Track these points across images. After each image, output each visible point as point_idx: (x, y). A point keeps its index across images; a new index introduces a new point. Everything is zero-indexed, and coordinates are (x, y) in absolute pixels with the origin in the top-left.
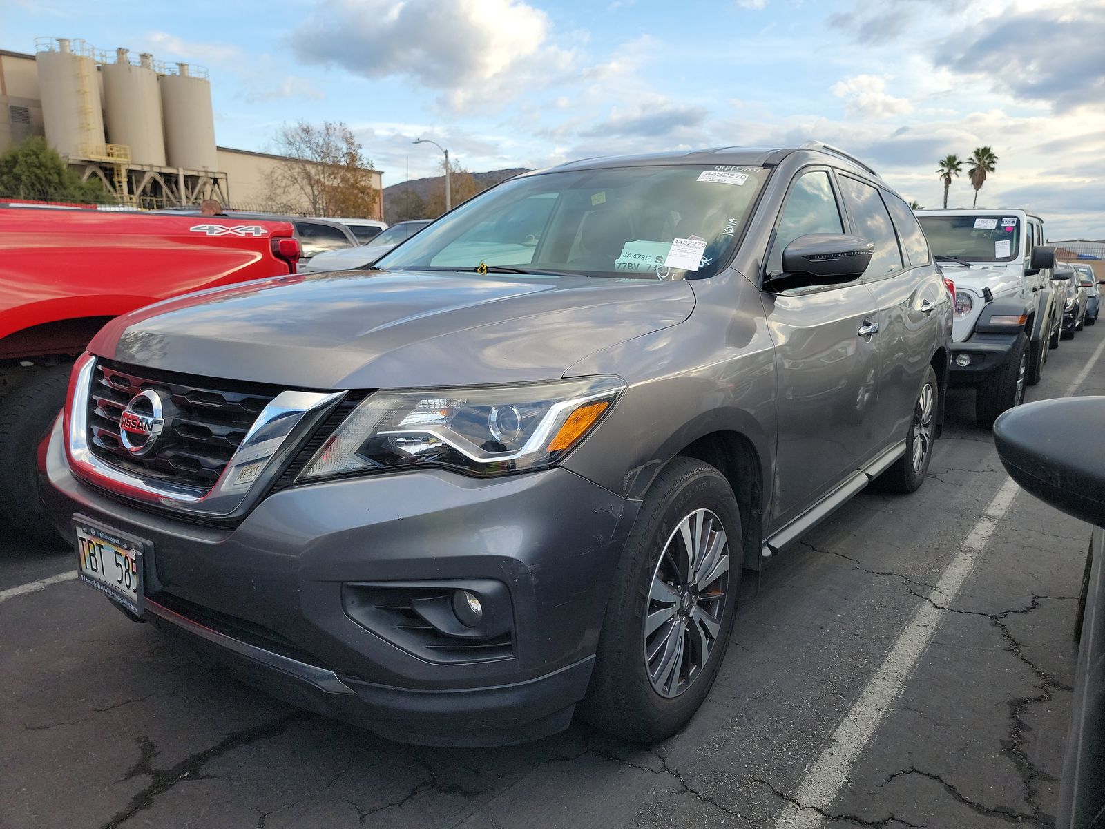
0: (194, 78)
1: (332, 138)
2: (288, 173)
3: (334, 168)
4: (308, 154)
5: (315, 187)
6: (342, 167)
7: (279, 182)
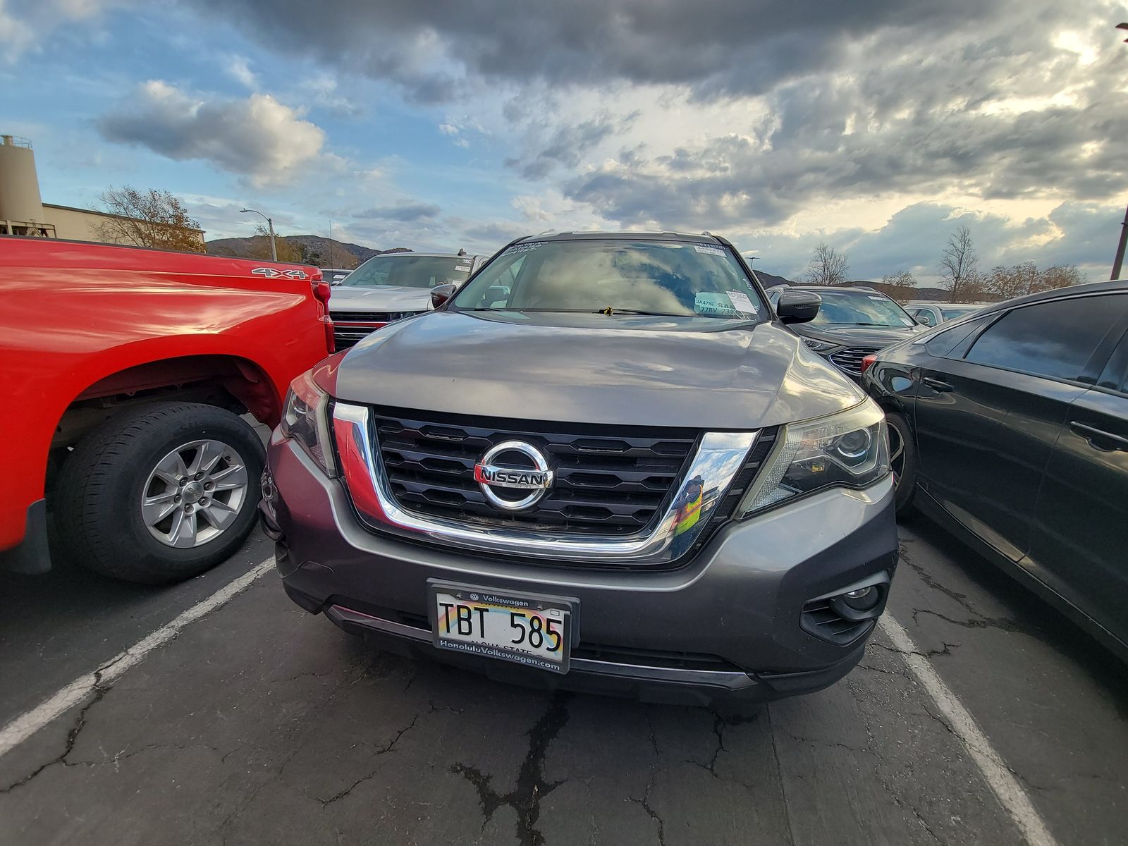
0: (19, 148)
1: (159, 203)
2: (118, 227)
3: (163, 226)
4: (136, 214)
5: (146, 240)
6: (170, 226)
7: (110, 234)
